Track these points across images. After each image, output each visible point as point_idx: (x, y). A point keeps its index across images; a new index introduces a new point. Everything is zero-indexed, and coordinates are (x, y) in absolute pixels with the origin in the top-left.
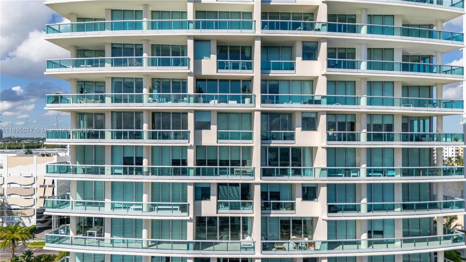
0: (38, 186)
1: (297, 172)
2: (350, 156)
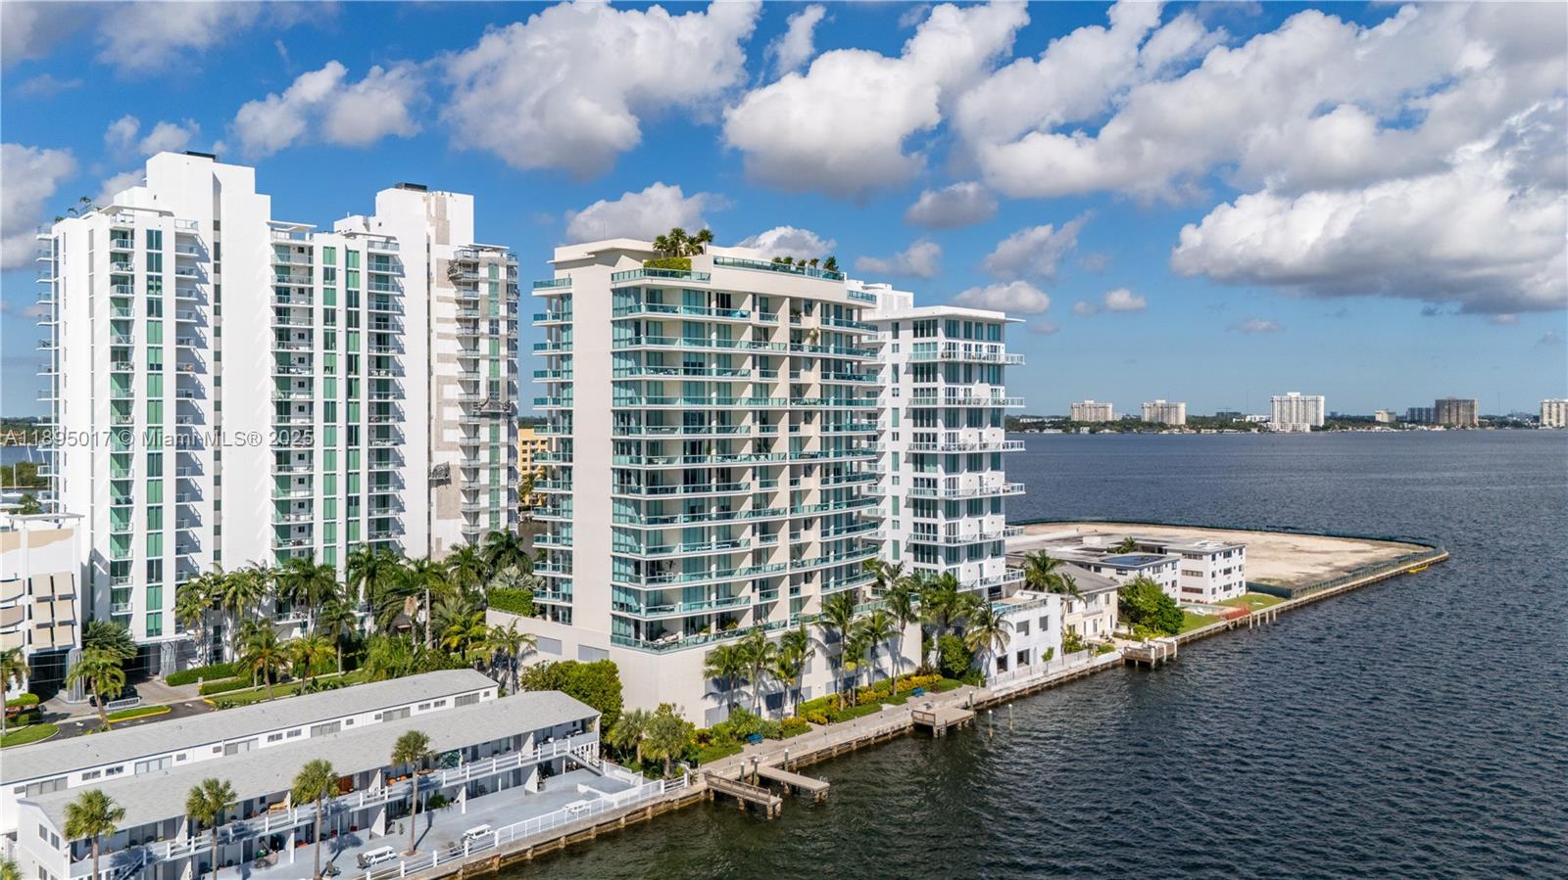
0: (35, 600)
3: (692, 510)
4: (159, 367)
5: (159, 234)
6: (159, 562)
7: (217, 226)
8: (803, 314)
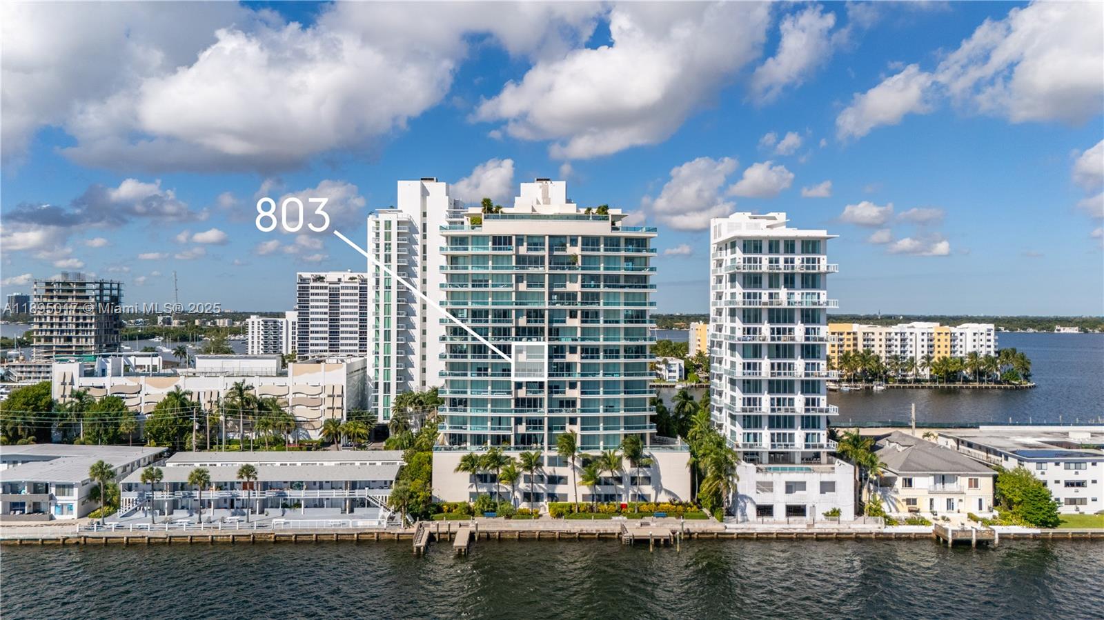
0: (326, 396)
1: (569, 375)
2: (597, 367)
3: (479, 369)
4: (390, 288)
5: (390, 222)
6: (389, 383)
7: (425, 215)
8: (568, 245)
